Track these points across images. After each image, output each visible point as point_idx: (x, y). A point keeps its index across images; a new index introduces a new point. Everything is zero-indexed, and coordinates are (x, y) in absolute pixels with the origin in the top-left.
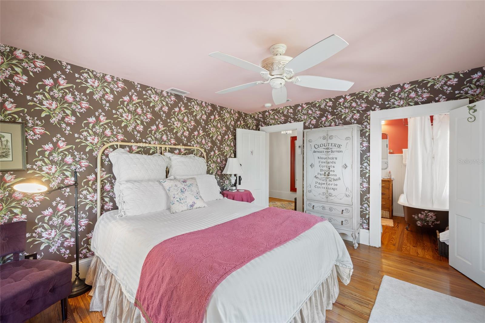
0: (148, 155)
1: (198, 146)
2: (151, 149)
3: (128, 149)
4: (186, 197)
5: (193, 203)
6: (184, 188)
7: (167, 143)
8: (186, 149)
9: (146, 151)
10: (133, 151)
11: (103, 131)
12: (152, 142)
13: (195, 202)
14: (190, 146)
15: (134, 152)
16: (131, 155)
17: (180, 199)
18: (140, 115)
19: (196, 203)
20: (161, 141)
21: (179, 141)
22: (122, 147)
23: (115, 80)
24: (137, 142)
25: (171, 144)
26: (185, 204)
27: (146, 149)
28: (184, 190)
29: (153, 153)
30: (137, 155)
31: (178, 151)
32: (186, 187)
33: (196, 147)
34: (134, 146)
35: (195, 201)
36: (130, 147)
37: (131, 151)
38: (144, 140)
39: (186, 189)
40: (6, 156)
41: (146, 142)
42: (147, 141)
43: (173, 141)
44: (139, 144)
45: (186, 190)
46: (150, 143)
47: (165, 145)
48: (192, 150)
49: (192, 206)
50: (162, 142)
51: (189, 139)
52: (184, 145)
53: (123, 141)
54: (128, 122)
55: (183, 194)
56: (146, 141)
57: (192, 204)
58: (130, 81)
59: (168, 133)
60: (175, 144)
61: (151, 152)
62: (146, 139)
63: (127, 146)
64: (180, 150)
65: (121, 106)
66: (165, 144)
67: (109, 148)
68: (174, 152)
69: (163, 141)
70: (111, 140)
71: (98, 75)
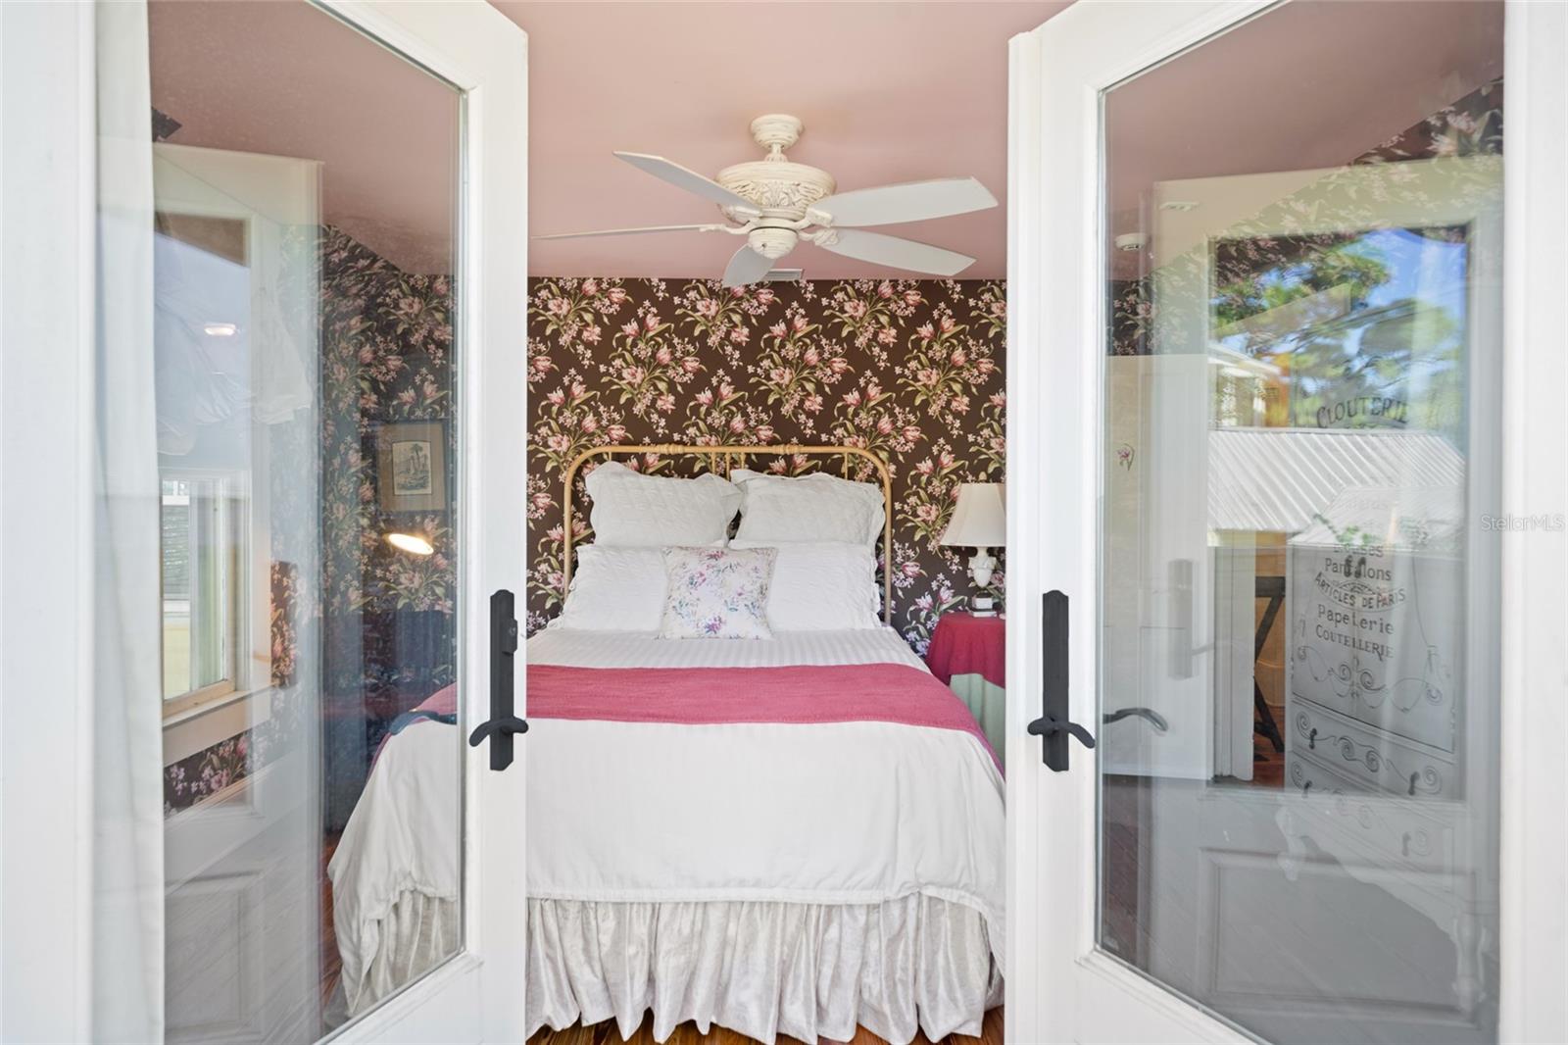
0: (688, 477)
1: (861, 444)
2: (695, 459)
3: (634, 462)
4: (698, 599)
5: (715, 620)
6: (702, 575)
7: (744, 440)
8: (811, 457)
9: (683, 468)
10: (647, 468)
11: (578, 420)
12: (699, 441)
13: (723, 620)
14: (829, 443)
15: (651, 470)
16: (644, 479)
17: (680, 602)
18: (667, 366)
19: (725, 623)
20: (725, 434)
21: (786, 430)
22: (620, 458)
23: (604, 289)
24: (656, 441)
25: (760, 440)
26: (692, 618)
27: (681, 461)
28: (700, 580)
29: (704, 470)
30: (660, 480)
31: (782, 462)
32: (707, 573)
33: (851, 447)
34: (652, 453)
35: (725, 614)
36: (641, 457)
37: (642, 468)
38: (676, 437)
39: (706, 576)
40: (423, 486)
41: (681, 443)
42: (685, 437)
43: (765, 432)
44: (664, 449)
45: (704, 580)
46: (694, 444)
47: (740, 445)
48: (836, 456)
49: (711, 628)
50: (728, 437)
51: (824, 421)
52: (805, 441)
53: (624, 442)
54: (635, 389)
55: (692, 591)
56: (682, 438)
57: (713, 622)
58: (640, 277)
59: (750, 409)
60: (771, 442)
61: (696, 469)
62: (683, 432)
63: (632, 454)
64: (789, 458)
65: (617, 350)
66: (738, 443)
67: (591, 462)
68: (769, 468)
69: (733, 434)
70: (596, 440)
71: (568, 286)
